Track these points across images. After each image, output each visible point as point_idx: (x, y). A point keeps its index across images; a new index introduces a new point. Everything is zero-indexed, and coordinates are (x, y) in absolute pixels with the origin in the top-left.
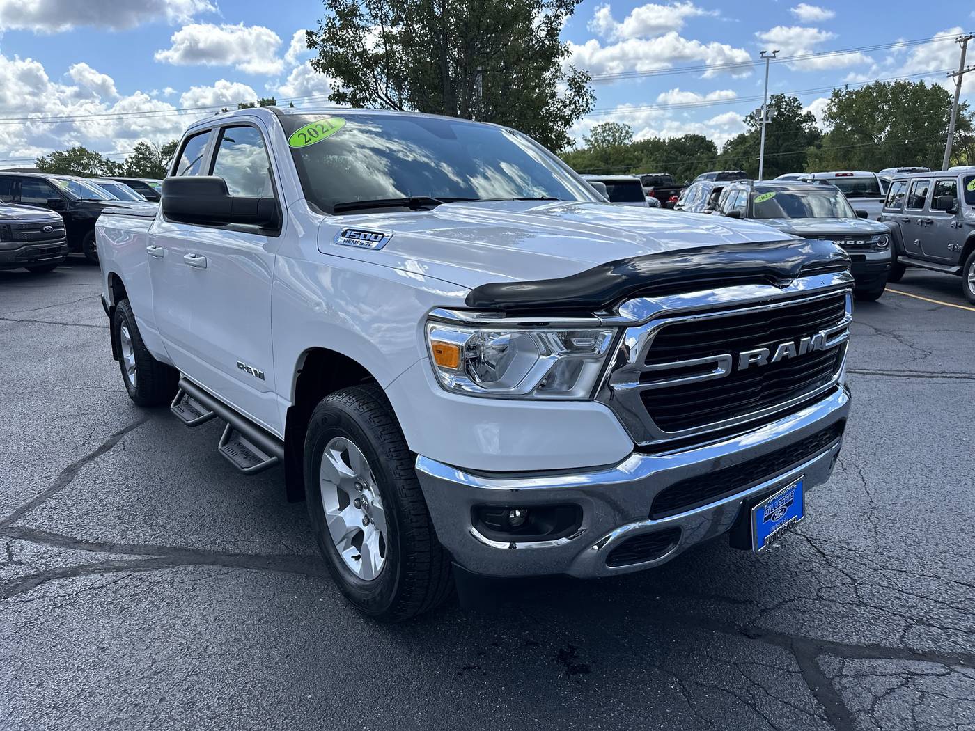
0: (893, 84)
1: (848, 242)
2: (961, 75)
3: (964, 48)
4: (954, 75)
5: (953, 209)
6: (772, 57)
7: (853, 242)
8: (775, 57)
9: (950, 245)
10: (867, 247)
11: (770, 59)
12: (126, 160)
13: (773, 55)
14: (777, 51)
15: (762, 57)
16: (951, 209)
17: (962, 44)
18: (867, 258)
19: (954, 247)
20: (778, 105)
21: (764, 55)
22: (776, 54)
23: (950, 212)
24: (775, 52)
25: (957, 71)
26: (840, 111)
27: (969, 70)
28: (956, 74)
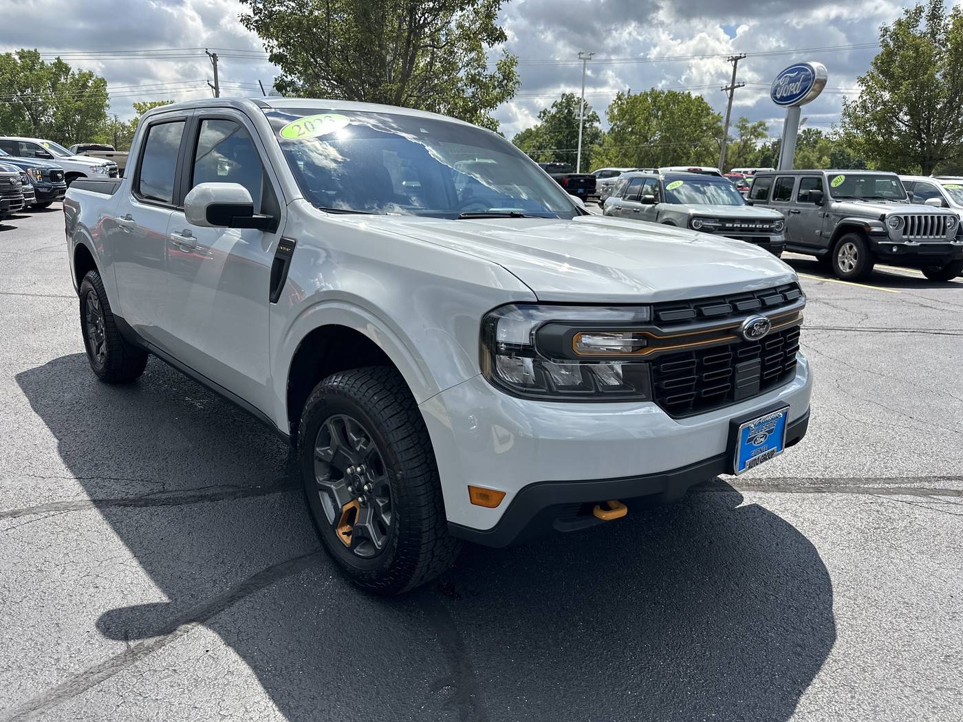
0: (666, 92)
1: (758, 226)
2: (732, 89)
3: (735, 67)
4: (727, 89)
5: (821, 202)
6: (588, 58)
7: (761, 226)
8: (591, 58)
9: (817, 231)
10: (770, 230)
16: (819, 201)
17: (733, 63)
18: (771, 240)
19: (821, 232)
20: (567, 104)
21: (582, 56)
23: (818, 204)
24: (590, 54)
25: (729, 86)
26: (623, 113)
27: (739, 86)
28: (729, 89)
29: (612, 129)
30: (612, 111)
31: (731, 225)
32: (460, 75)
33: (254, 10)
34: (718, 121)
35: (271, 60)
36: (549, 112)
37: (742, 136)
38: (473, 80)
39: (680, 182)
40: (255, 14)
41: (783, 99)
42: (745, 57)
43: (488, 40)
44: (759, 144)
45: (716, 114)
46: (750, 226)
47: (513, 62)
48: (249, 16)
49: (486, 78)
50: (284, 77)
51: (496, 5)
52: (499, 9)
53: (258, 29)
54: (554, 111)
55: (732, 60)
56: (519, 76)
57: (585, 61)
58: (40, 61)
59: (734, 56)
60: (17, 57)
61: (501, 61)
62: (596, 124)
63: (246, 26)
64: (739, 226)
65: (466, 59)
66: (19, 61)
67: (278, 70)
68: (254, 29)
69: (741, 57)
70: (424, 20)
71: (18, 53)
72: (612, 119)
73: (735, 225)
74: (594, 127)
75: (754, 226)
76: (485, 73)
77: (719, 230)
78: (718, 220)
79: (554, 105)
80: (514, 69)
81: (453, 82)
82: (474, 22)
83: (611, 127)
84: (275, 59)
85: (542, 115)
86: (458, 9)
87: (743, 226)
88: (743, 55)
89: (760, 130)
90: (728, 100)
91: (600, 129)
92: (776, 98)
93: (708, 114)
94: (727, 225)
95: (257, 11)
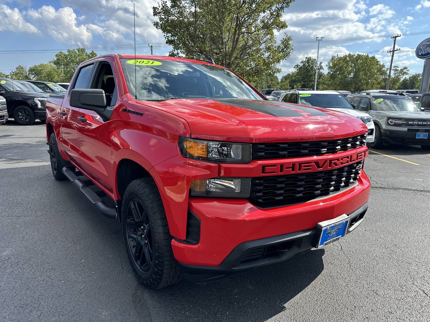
0: (356, 55)
2: (394, 51)
6: (320, 40)
8: (322, 40)
11: (320, 41)
12: (11, 73)
13: (321, 39)
14: (323, 38)
15: (316, 40)
17: (394, 39)
20: (308, 62)
21: (317, 39)
22: (322, 39)
24: (322, 38)
25: (392, 50)
26: (335, 65)
27: (397, 50)
28: (391, 52)
29: (329, 73)
30: (329, 64)
31: (412, 123)
32: (261, 47)
33: (160, 19)
34: (383, 67)
35: (167, 43)
36: (299, 66)
37: (395, 74)
38: (268, 49)
39: (381, 99)
40: (160, 21)
41: (422, 55)
42: (400, 36)
43: (277, 28)
44: (402, 78)
45: (382, 64)
46: (424, 123)
47: (289, 39)
48: (158, 22)
49: (276, 47)
50: (174, 51)
51: (282, 10)
52: (283, 12)
53: (161, 28)
54: (301, 65)
55: (393, 38)
56: (292, 46)
57: (319, 42)
58: (86, 52)
59: (394, 36)
60: (77, 51)
61: (283, 38)
62: (321, 71)
63: (156, 27)
64: (417, 123)
65: (265, 39)
66: (78, 53)
67: (171, 48)
68: (160, 28)
69: (398, 36)
70: (244, 19)
71: (77, 49)
72: (330, 68)
73: (414, 123)
74: (321, 72)
75: (426, 123)
76: (275, 45)
77: (405, 125)
78: (404, 120)
79: (302, 62)
80: (290, 42)
81: (258, 51)
82: (270, 19)
83: (328, 71)
84: (169, 42)
85: (296, 67)
86: (262, 12)
87: (419, 123)
88: (399, 35)
89: (405, 71)
90: (391, 57)
91: (323, 72)
92: (419, 55)
93: (378, 64)
94: (410, 123)
95: (161, 19)
